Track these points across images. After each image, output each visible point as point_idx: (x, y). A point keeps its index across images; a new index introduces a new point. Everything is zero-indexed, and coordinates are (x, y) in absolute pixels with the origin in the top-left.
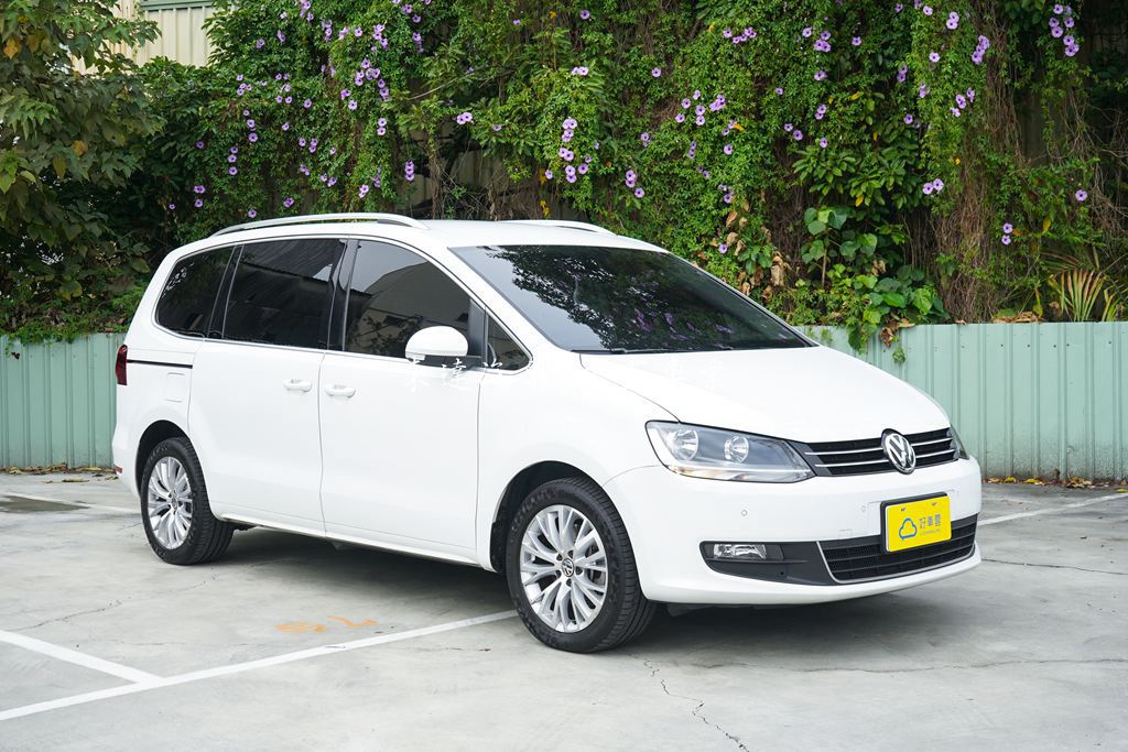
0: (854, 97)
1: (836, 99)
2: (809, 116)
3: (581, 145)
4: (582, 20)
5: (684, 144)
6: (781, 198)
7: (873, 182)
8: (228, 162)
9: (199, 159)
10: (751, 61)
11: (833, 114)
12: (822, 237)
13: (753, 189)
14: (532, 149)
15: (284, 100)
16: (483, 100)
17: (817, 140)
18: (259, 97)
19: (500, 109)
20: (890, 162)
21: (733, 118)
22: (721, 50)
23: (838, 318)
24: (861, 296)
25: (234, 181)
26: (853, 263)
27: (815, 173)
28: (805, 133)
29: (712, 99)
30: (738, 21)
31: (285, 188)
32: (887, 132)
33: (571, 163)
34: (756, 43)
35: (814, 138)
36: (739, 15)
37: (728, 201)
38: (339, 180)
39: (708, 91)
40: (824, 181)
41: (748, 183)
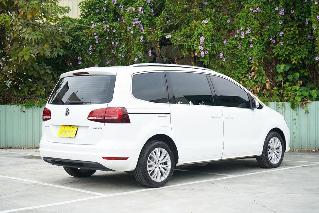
0: (292, 29)
1: (286, 29)
2: (277, 35)
3: (206, 45)
4: (205, 5)
5: (237, 44)
6: (268, 61)
7: (298, 56)
8: (89, 50)
9: (80, 49)
10: (259, 18)
11: (285, 35)
12: (282, 73)
13: (260, 59)
14: (190, 46)
15: (107, 30)
16: (174, 30)
17: (280, 43)
18: (98, 28)
19: (179, 33)
20: (303, 50)
21: (253, 36)
22: (249, 14)
23: (287, 99)
24: (294, 92)
25: (91, 56)
26: (292, 82)
27: (279, 53)
28: (276, 41)
29: (246, 30)
30: (254, 5)
31: (107, 58)
32: (302, 40)
33: (203, 50)
34: (260, 12)
35: (279, 42)
36: (255, 3)
37: (252, 62)
38: (125, 56)
39: (245, 27)
40: (282, 56)
41: (258, 56)
